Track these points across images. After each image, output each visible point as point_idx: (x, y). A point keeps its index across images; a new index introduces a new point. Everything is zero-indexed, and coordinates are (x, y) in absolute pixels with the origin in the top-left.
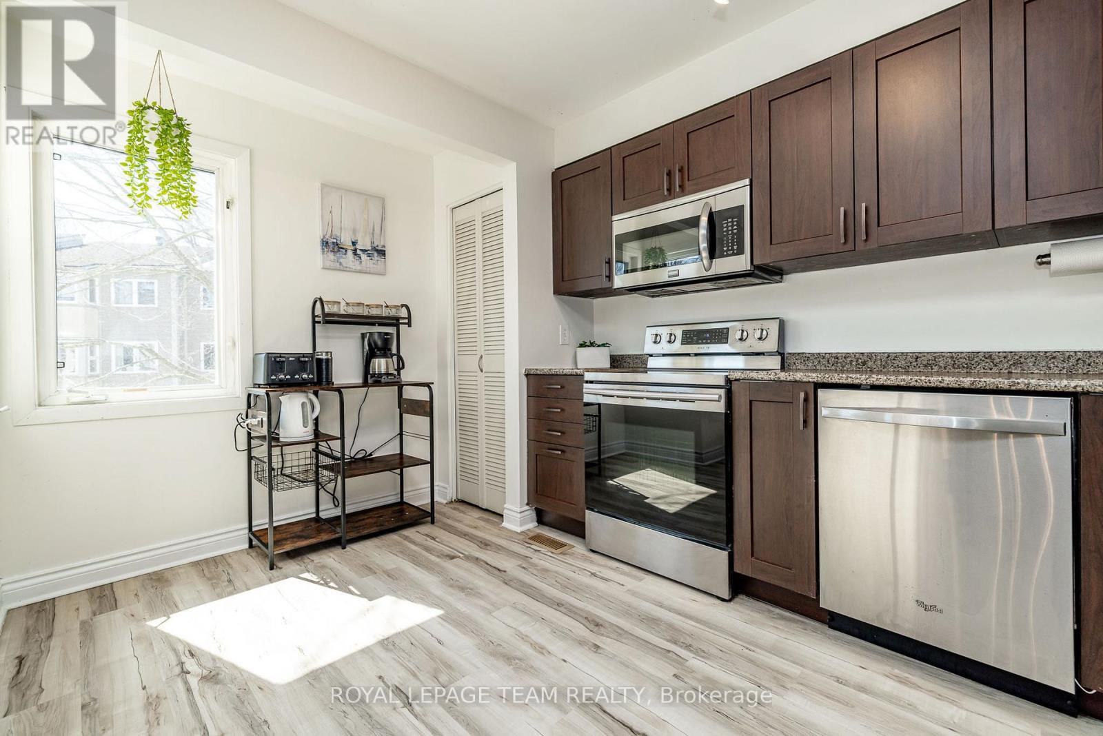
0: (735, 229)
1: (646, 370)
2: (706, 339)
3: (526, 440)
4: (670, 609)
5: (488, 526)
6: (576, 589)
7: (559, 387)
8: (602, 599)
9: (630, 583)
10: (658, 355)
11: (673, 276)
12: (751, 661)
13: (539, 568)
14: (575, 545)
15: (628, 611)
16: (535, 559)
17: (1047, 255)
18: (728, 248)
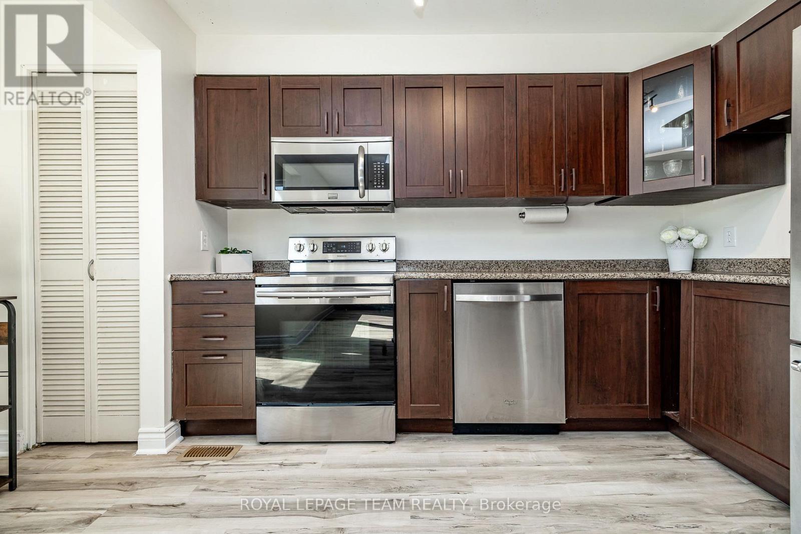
0: (383, 171)
1: (288, 274)
2: (343, 249)
3: (170, 352)
4: (365, 466)
5: (114, 462)
6: (279, 485)
7: (222, 292)
8: (309, 484)
9: (321, 459)
10: (298, 261)
11: (332, 198)
12: (440, 478)
13: (221, 483)
14: (242, 444)
15: (338, 484)
16: (209, 474)
17: (524, 213)
18: (377, 183)
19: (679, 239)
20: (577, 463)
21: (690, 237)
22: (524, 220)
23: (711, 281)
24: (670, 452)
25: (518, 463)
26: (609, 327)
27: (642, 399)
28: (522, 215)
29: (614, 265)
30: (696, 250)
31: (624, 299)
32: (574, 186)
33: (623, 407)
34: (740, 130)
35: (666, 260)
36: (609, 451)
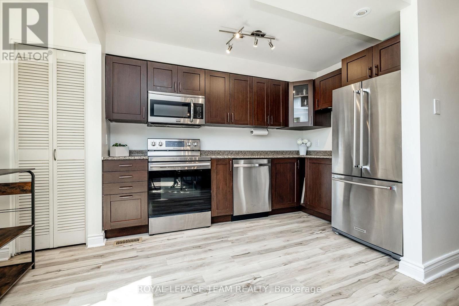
0: (201, 111)
11: (178, 122)
12: (235, 233)
14: (141, 237)
17: (252, 131)
18: (198, 116)
19: (303, 143)
20: (277, 223)
21: (306, 143)
22: (253, 134)
23: (314, 158)
24: (302, 216)
25: (258, 225)
26: (284, 175)
27: (294, 200)
28: (252, 132)
29: (282, 152)
30: (308, 147)
31: (289, 165)
32: (272, 123)
33: (288, 204)
34: (321, 109)
35: (298, 151)
36: (285, 218)
